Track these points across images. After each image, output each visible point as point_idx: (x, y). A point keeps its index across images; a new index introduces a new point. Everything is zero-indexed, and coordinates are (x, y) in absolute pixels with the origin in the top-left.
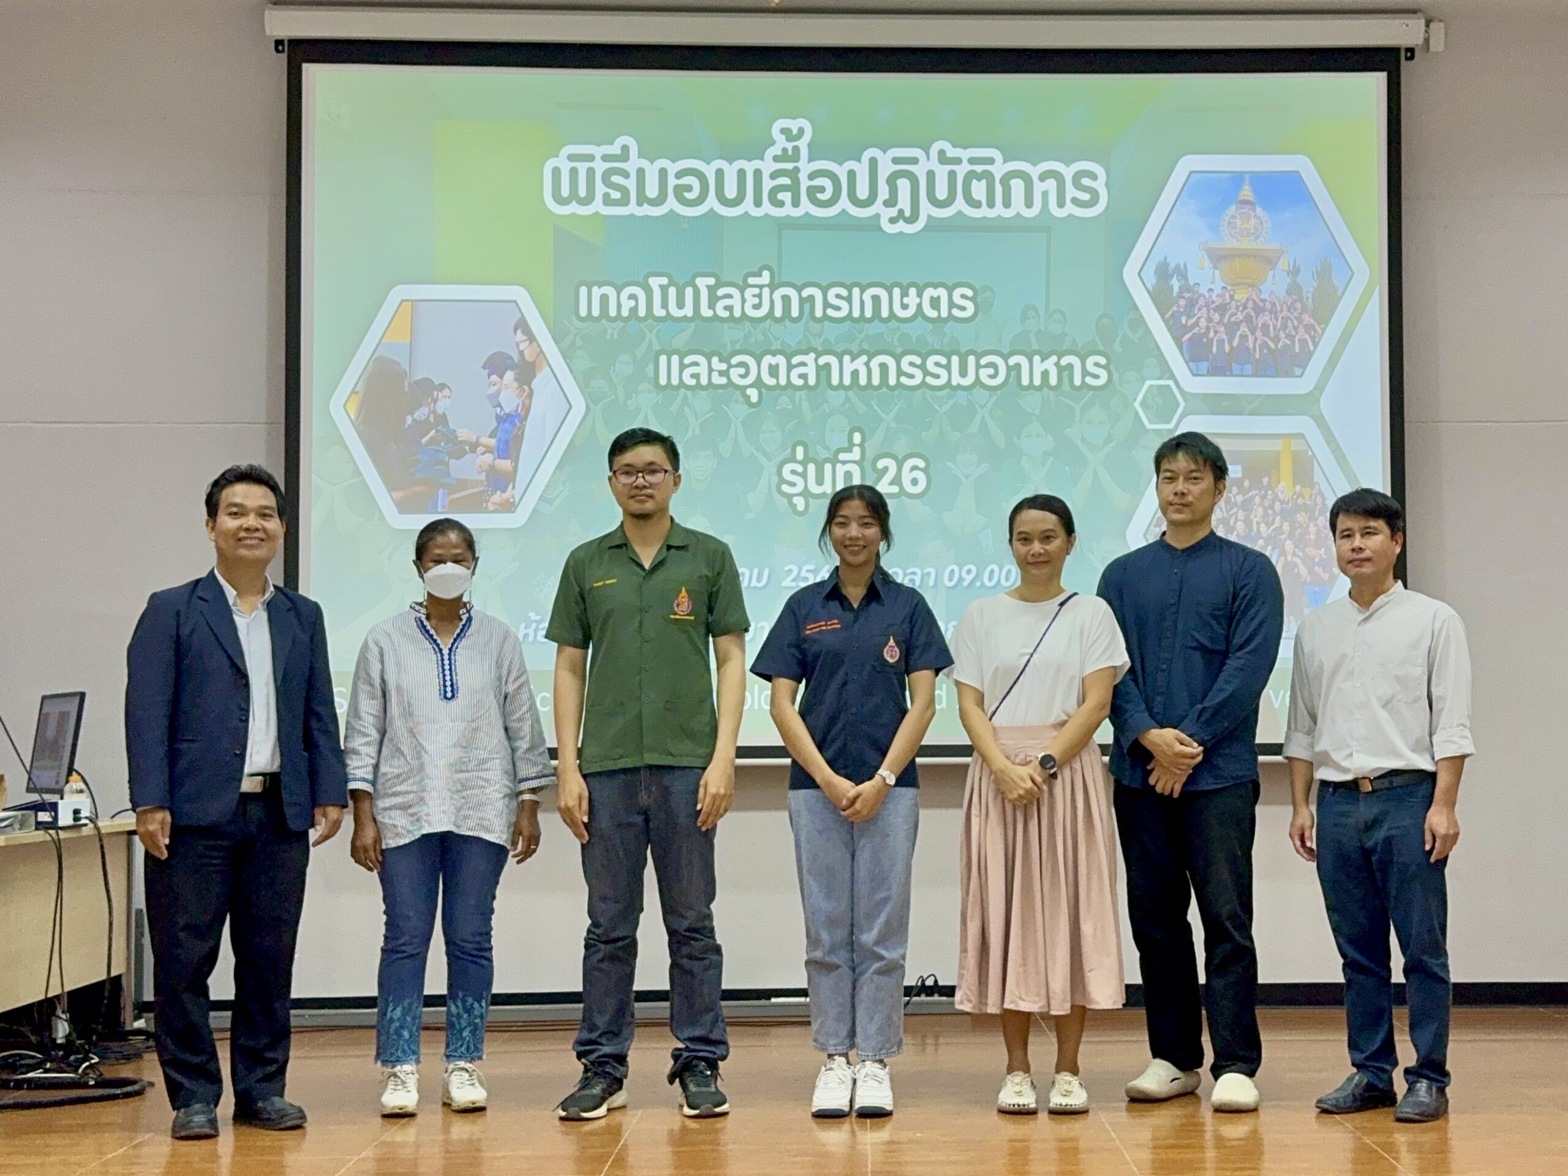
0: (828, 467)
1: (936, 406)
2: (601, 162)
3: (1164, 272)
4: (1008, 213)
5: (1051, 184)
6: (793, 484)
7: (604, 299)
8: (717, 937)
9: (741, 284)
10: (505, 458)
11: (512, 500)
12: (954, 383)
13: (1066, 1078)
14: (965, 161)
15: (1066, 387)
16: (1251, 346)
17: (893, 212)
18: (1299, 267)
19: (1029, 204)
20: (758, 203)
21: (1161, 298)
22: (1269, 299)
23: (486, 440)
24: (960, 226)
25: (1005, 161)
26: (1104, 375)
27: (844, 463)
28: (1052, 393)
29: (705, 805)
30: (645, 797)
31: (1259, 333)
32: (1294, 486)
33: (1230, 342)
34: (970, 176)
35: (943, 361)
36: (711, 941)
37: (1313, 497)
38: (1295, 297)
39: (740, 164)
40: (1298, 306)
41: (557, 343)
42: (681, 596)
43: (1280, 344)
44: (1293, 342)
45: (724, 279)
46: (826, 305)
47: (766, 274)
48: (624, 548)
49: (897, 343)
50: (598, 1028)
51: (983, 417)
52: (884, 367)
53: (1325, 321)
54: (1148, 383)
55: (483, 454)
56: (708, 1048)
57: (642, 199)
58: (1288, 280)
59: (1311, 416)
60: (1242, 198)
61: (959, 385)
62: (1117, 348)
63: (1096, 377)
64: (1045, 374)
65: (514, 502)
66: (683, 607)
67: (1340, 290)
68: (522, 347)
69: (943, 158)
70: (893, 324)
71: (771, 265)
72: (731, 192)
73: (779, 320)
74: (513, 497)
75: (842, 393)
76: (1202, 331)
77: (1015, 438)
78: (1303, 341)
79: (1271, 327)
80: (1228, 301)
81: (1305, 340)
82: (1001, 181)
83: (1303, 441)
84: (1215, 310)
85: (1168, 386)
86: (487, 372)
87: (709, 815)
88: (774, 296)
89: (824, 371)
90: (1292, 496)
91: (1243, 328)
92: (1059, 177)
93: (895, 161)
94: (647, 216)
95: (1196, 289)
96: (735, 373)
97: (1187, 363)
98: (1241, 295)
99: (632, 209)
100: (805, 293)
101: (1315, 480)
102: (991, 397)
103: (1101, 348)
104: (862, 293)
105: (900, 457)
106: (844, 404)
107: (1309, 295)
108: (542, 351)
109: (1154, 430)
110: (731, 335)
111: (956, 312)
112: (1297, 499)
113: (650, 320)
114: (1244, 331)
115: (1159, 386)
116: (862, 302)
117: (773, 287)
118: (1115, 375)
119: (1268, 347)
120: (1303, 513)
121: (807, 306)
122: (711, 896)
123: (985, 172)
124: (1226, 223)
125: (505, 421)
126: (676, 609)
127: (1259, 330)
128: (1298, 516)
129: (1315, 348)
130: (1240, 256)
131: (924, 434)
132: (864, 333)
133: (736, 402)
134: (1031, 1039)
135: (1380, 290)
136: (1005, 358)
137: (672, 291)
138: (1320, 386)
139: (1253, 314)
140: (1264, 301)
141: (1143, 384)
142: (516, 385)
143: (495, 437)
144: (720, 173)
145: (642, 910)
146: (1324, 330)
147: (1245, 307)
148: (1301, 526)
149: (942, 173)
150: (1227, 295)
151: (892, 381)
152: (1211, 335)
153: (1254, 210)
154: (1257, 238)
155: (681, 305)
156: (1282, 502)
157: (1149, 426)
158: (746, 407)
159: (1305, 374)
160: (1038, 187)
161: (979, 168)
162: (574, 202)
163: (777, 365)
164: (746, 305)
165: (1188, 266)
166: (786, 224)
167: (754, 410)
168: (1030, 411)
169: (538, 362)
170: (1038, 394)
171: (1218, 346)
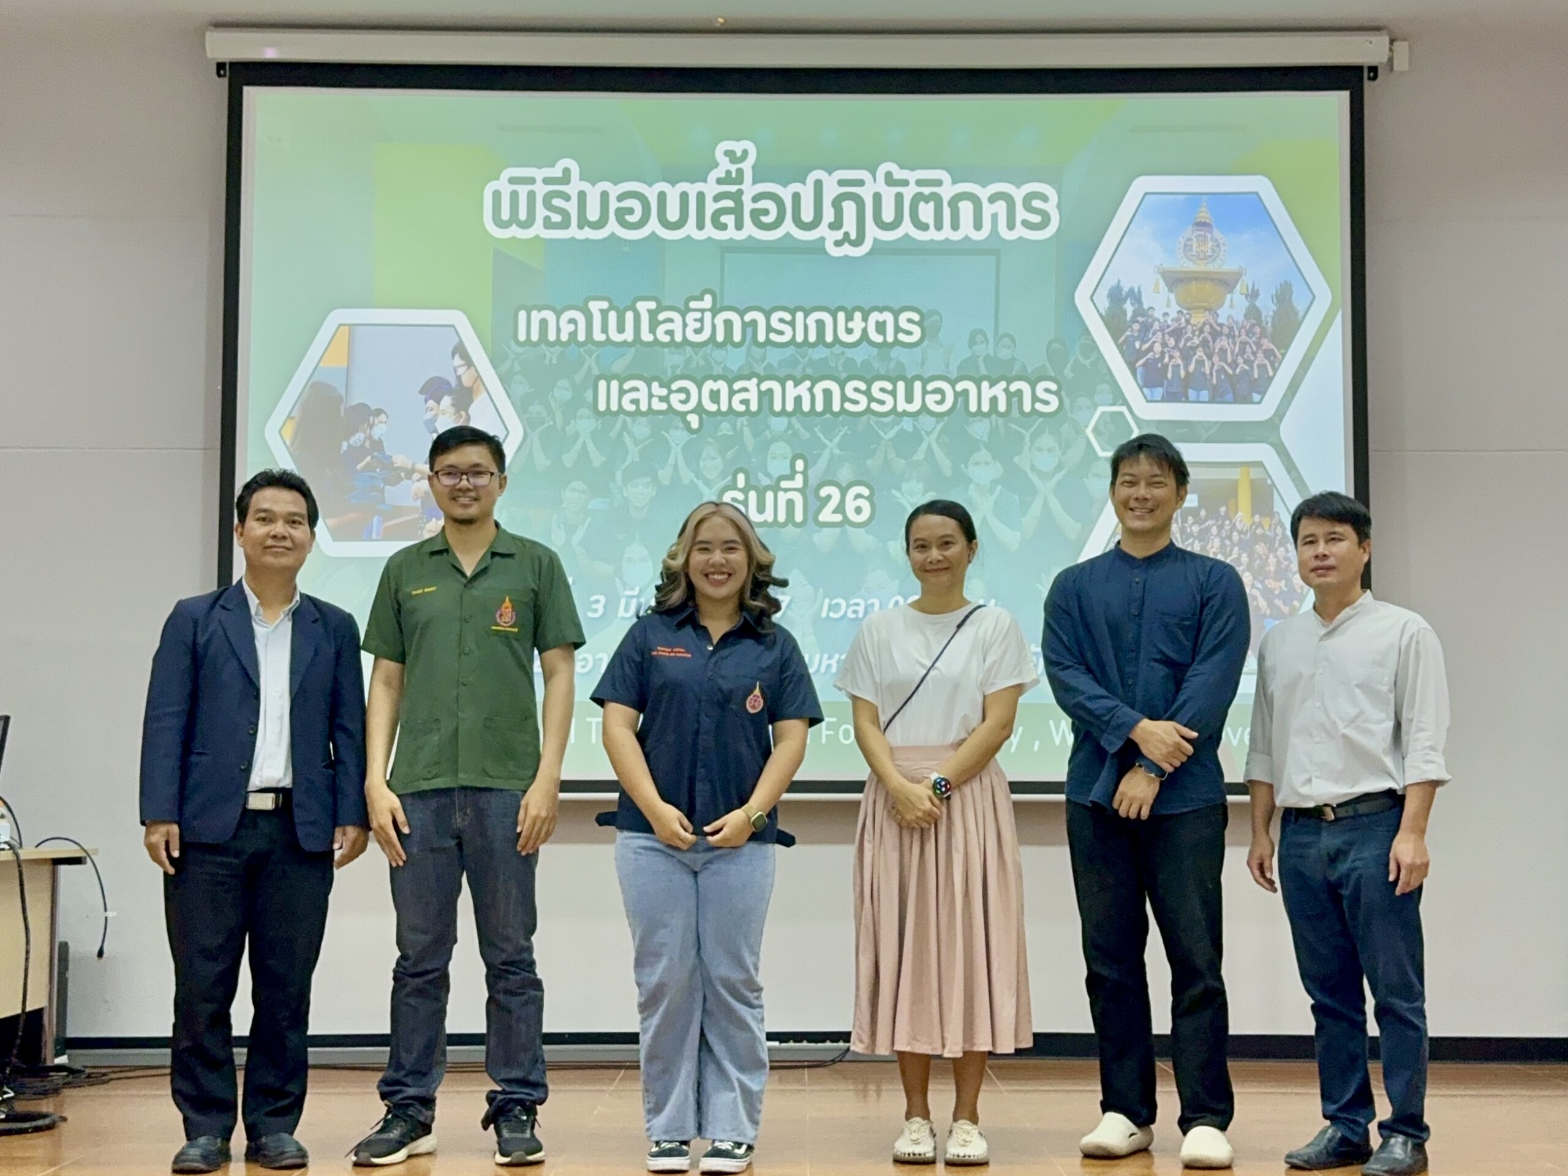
0: (769, 495)
1: (882, 434)
2: (543, 185)
3: (1117, 296)
4: (956, 236)
5: (1001, 206)
7: (544, 323)
8: (537, 971)
9: (683, 308)
12: (900, 409)
13: (965, 1127)
14: (912, 183)
15: (1015, 413)
16: (1208, 371)
17: (839, 235)
18: (1258, 291)
19: (978, 226)
20: (700, 226)
21: (1114, 322)
22: (1226, 323)
23: (421, 466)
24: (906, 248)
25: (954, 182)
26: (1054, 401)
27: (786, 490)
28: (1000, 420)
29: (526, 826)
30: (459, 820)
31: (1216, 359)
32: (1253, 515)
33: (1186, 367)
34: (918, 198)
35: (889, 386)
36: (532, 976)
37: (1273, 527)
38: (1254, 322)
39: (683, 186)
40: (1257, 330)
41: (494, 368)
42: (504, 606)
43: (1238, 370)
44: (1252, 367)
45: (666, 303)
46: (769, 329)
47: (708, 298)
48: (445, 554)
49: (840, 369)
50: (403, 1068)
51: (930, 445)
52: (827, 393)
53: (1285, 346)
54: (1101, 409)
55: (418, 480)
56: (526, 1091)
57: (583, 222)
58: (1246, 304)
59: (1270, 444)
60: (1199, 220)
61: (904, 411)
62: (1068, 372)
63: (1046, 403)
64: (994, 400)
66: (506, 618)
67: (1301, 313)
68: (458, 373)
69: (890, 180)
70: (838, 349)
71: (714, 289)
72: (673, 215)
73: (720, 346)
75: (784, 420)
76: (1157, 356)
77: (962, 466)
78: (1262, 367)
79: (1229, 351)
80: (1184, 325)
81: (1265, 365)
82: (949, 204)
83: (1262, 469)
84: (1171, 334)
85: (1121, 414)
86: (423, 397)
87: (528, 838)
88: (716, 321)
89: (766, 397)
90: (1251, 526)
91: (1200, 353)
92: (1009, 199)
93: (841, 183)
94: (587, 240)
95: (1150, 312)
96: (675, 399)
97: (1141, 389)
98: (1198, 319)
99: (574, 232)
100: (748, 317)
101: (1276, 509)
102: (937, 423)
103: (1052, 374)
104: (805, 317)
105: (844, 485)
106: (786, 431)
107: (1269, 320)
108: (479, 376)
110: (673, 360)
111: (902, 337)
112: (1256, 529)
113: (590, 345)
114: (1200, 357)
115: (1112, 414)
116: (805, 327)
117: (715, 311)
118: (1067, 401)
119: (1226, 372)
120: (1262, 544)
121: (749, 330)
122: (531, 928)
123: (933, 194)
124: (1182, 246)
126: (498, 620)
127: (1216, 355)
128: (1257, 546)
129: (1275, 373)
131: (868, 461)
132: (808, 357)
134: (930, 1087)
135: (1342, 316)
136: (953, 384)
137: (613, 316)
138: (1281, 413)
139: (1210, 339)
140: (1221, 325)
141: (1095, 410)
142: (452, 410)
144: (662, 196)
145: (455, 941)
146: (1284, 355)
147: (1201, 331)
148: (1260, 557)
149: (888, 195)
150: (1183, 320)
151: (836, 408)
152: (1166, 360)
153: (1211, 233)
154: (1214, 260)
155: (621, 329)
156: (1240, 532)
157: (1101, 453)
158: (686, 433)
159: (1264, 400)
160: (988, 210)
161: (927, 191)
162: (514, 225)
163: (719, 391)
164: (687, 329)
165: (1142, 289)
166: (729, 248)
167: (695, 436)
168: (978, 437)
169: (475, 387)
170: (987, 421)
171: (1173, 371)
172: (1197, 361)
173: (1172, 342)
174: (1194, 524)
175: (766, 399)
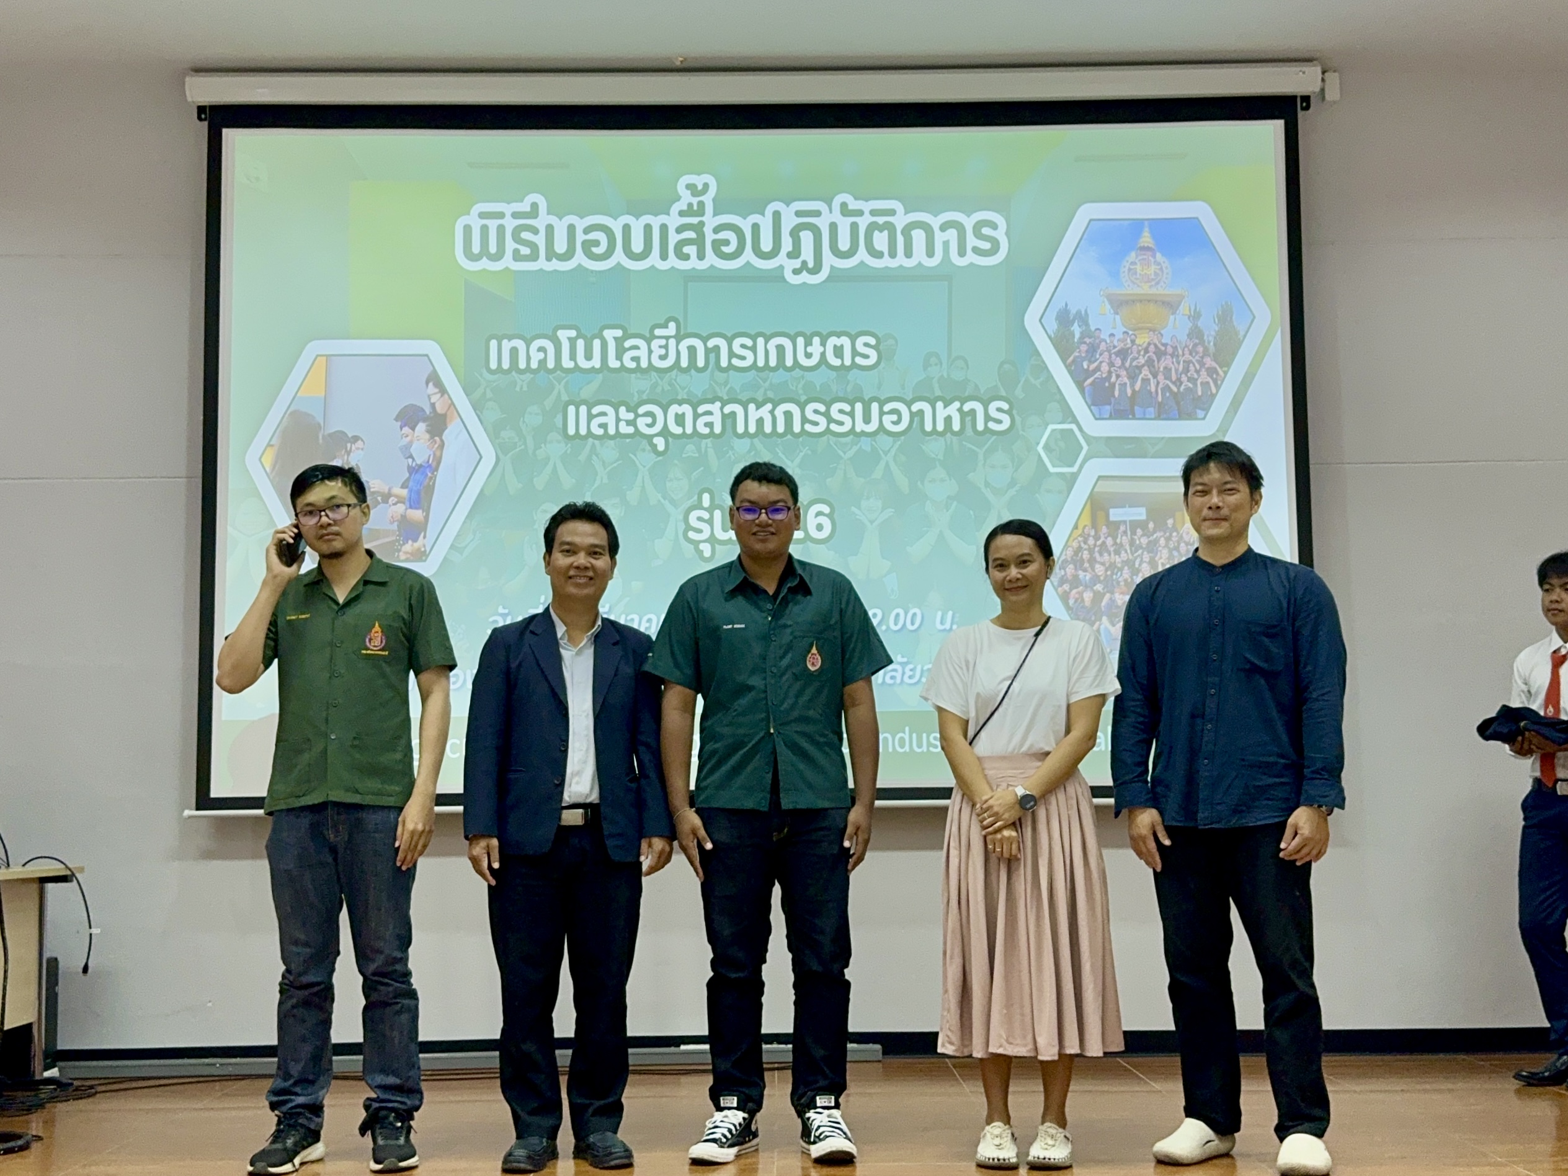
1: (842, 454)
2: (512, 219)
3: (1064, 318)
4: (909, 263)
5: (952, 234)
6: (700, 531)
7: (514, 351)
9: (648, 335)
10: (417, 508)
11: (423, 549)
12: (858, 429)
13: (1050, 1130)
14: (867, 213)
15: (969, 431)
16: (1153, 389)
17: (797, 264)
18: (1200, 312)
19: (930, 253)
20: (664, 256)
21: (1063, 344)
22: (1170, 343)
23: (398, 491)
24: (862, 275)
25: (906, 213)
26: (1006, 420)
29: (403, 840)
30: (332, 836)
31: (1161, 377)
33: (1132, 386)
34: (872, 228)
35: (847, 408)
36: (404, 986)
38: (1197, 341)
39: (647, 219)
40: (1200, 349)
41: (467, 395)
42: (373, 631)
43: (1182, 388)
44: (1195, 385)
45: (632, 331)
46: (732, 354)
47: (672, 325)
48: (321, 584)
49: (801, 392)
50: (291, 1077)
51: (887, 463)
52: (788, 415)
53: (1227, 364)
54: (1051, 427)
55: (394, 504)
57: (551, 255)
58: (1189, 324)
60: (1142, 245)
61: (862, 431)
62: (1019, 392)
63: (999, 422)
64: (948, 420)
65: (425, 551)
66: (376, 643)
67: (1242, 333)
68: (433, 401)
69: (845, 211)
70: (797, 372)
71: (676, 316)
72: (637, 246)
73: (685, 371)
74: (424, 546)
75: (747, 442)
76: (1104, 376)
77: (919, 483)
78: (1205, 385)
79: (1173, 371)
80: (1129, 345)
81: (1208, 383)
82: (902, 233)
84: (1118, 354)
85: (1072, 430)
86: (399, 423)
87: (407, 852)
88: (680, 347)
89: (729, 419)
91: (1145, 372)
92: (960, 228)
93: (798, 214)
94: (555, 271)
95: (1097, 333)
96: (642, 423)
97: (1090, 407)
98: (1142, 340)
99: (542, 264)
100: (711, 343)
102: (894, 442)
103: (1004, 394)
104: (766, 342)
106: (749, 452)
107: (1211, 339)
108: (453, 403)
109: (1058, 474)
110: (638, 385)
111: (859, 360)
113: (559, 372)
114: (1145, 375)
115: (1062, 430)
116: (766, 351)
117: (679, 338)
118: (1018, 419)
119: (1170, 390)
121: (712, 356)
123: (886, 223)
124: (1126, 270)
125: (416, 472)
126: (368, 644)
127: (1160, 374)
129: (1217, 392)
130: (1141, 301)
131: (828, 480)
132: (768, 382)
133: (644, 450)
135: (1282, 332)
136: (909, 405)
137: (580, 343)
138: (1224, 428)
139: (1155, 358)
140: (1165, 345)
141: (1046, 428)
142: (427, 436)
143: (407, 487)
144: (627, 229)
146: (1226, 373)
147: (1146, 351)
149: (844, 225)
150: (1129, 341)
151: (797, 428)
152: (1113, 379)
153: (1154, 256)
154: (1157, 283)
155: (589, 356)
156: (1187, 544)
157: (1052, 470)
158: (652, 455)
159: (1207, 417)
160: (939, 237)
161: (881, 220)
162: (485, 258)
163: (684, 414)
164: (653, 356)
165: (1089, 312)
166: (692, 277)
167: (661, 458)
168: (933, 456)
169: (448, 413)
170: (942, 439)
171: (1120, 390)
172: (1143, 379)
173: (1118, 362)
174: (1142, 536)
175: (729, 421)
